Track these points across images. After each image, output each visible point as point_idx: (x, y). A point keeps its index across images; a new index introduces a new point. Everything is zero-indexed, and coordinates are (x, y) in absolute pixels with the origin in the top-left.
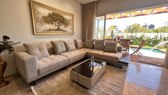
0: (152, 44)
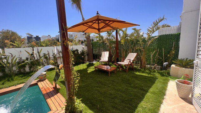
0: (30, 69)
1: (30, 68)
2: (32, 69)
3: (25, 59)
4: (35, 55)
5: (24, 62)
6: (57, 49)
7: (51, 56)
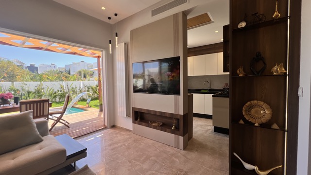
1: (60, 99)
2: (61, 100)
3: (57, 91)
4: (64, 88)
5: (56, 93)
6: (83, 84)
7: (78, 90)
